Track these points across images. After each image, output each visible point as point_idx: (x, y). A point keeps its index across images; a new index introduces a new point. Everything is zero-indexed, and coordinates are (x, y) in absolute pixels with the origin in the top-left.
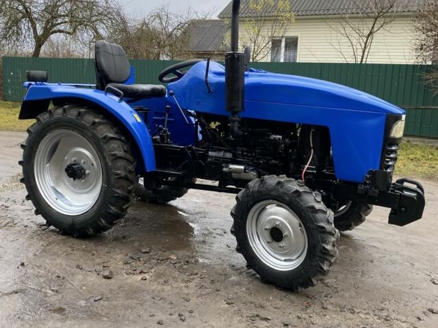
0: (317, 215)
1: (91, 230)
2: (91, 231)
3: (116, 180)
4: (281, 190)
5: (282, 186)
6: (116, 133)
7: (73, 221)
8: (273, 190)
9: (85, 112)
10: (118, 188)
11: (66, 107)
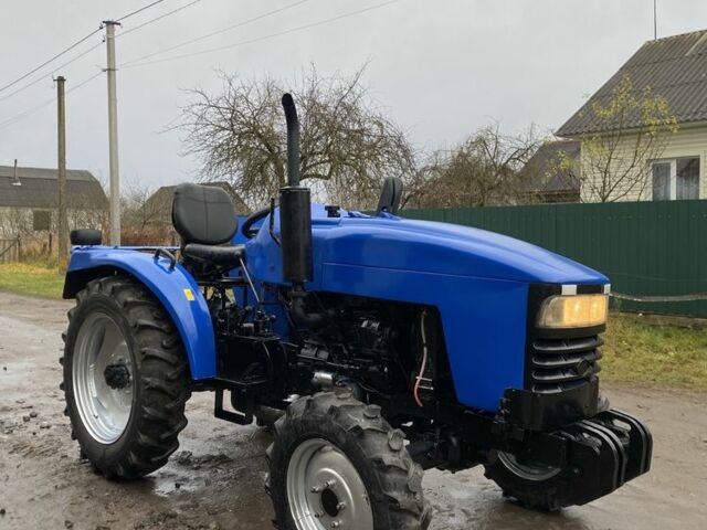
0: (388, 476)
1: (121, 468)
2: (121, 471)
3: (146, 393)
4: (334, 423)
5: (337, 416)
6: (155, 318)
7: (104, 454)
8: (324, 421)
9: (121, 287)
10: (148, 406)
11: (102, 280)
